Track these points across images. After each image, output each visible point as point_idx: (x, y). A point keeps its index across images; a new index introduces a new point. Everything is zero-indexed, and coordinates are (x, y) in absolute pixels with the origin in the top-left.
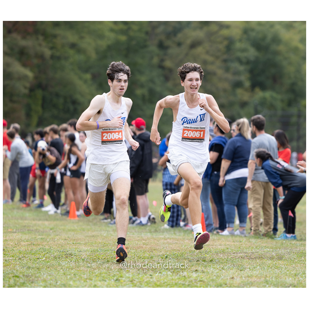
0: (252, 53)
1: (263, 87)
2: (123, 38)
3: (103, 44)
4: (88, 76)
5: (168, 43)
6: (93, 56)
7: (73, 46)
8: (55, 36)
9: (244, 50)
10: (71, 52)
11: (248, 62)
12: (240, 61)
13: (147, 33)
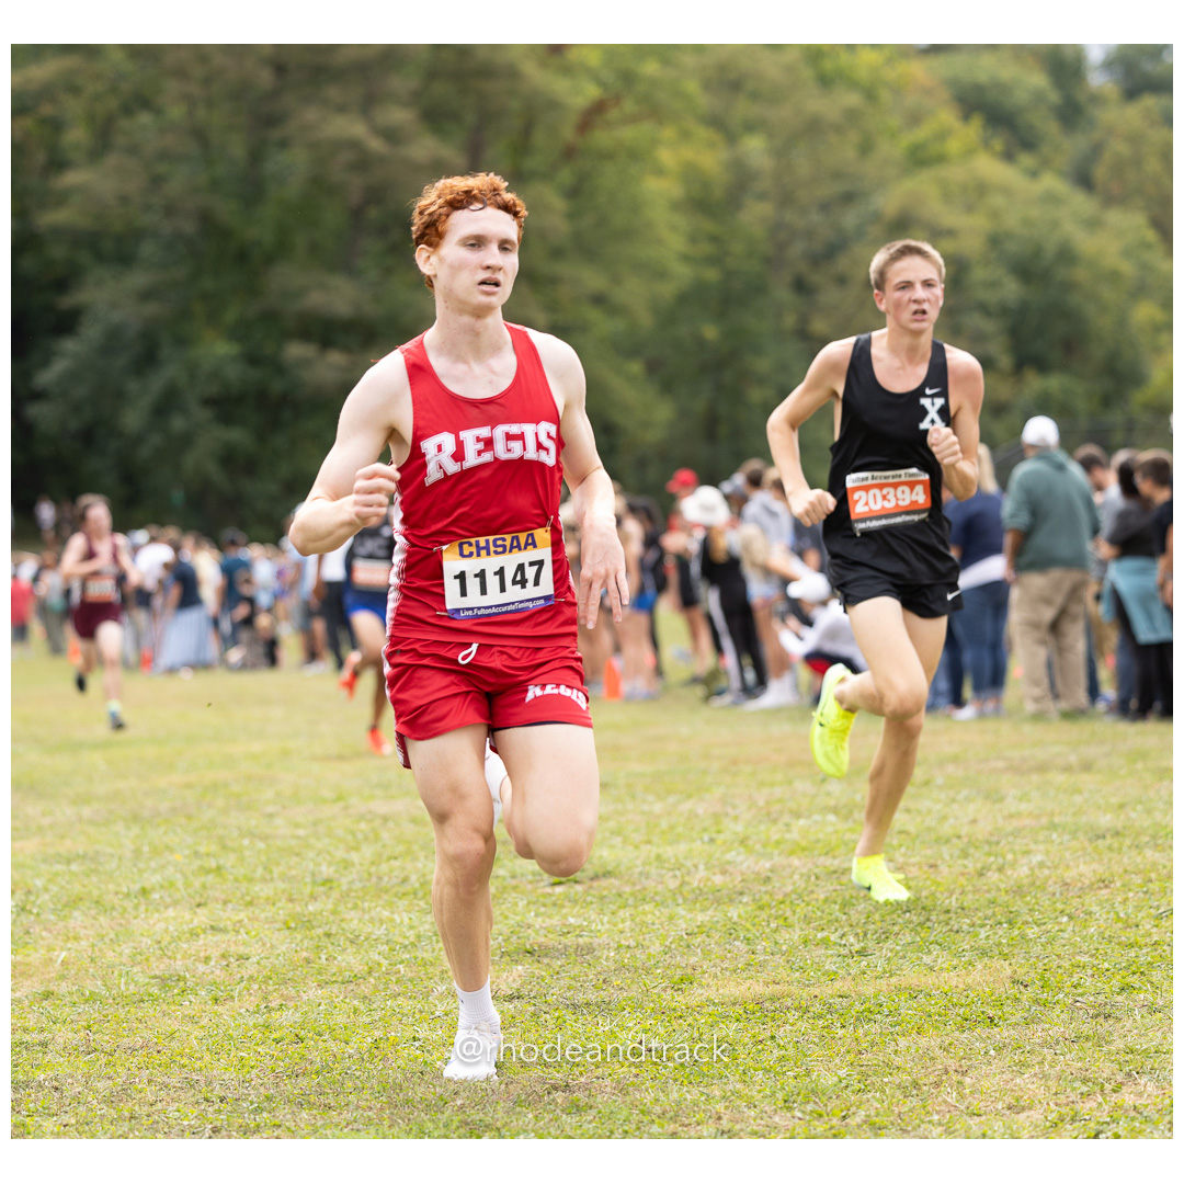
0: (1012, 290)
1: (1042, 366)
2: (712, 275)
3: (667, 290)
4: (636, 367)
5: (815, 278)
6: (646, 320)
7: (599, 300)
8: (554, 281)
9: (993, 285)
10: (594, 315)
11: (1003, 310)
12: (984, 309)
13: (768, 261)
